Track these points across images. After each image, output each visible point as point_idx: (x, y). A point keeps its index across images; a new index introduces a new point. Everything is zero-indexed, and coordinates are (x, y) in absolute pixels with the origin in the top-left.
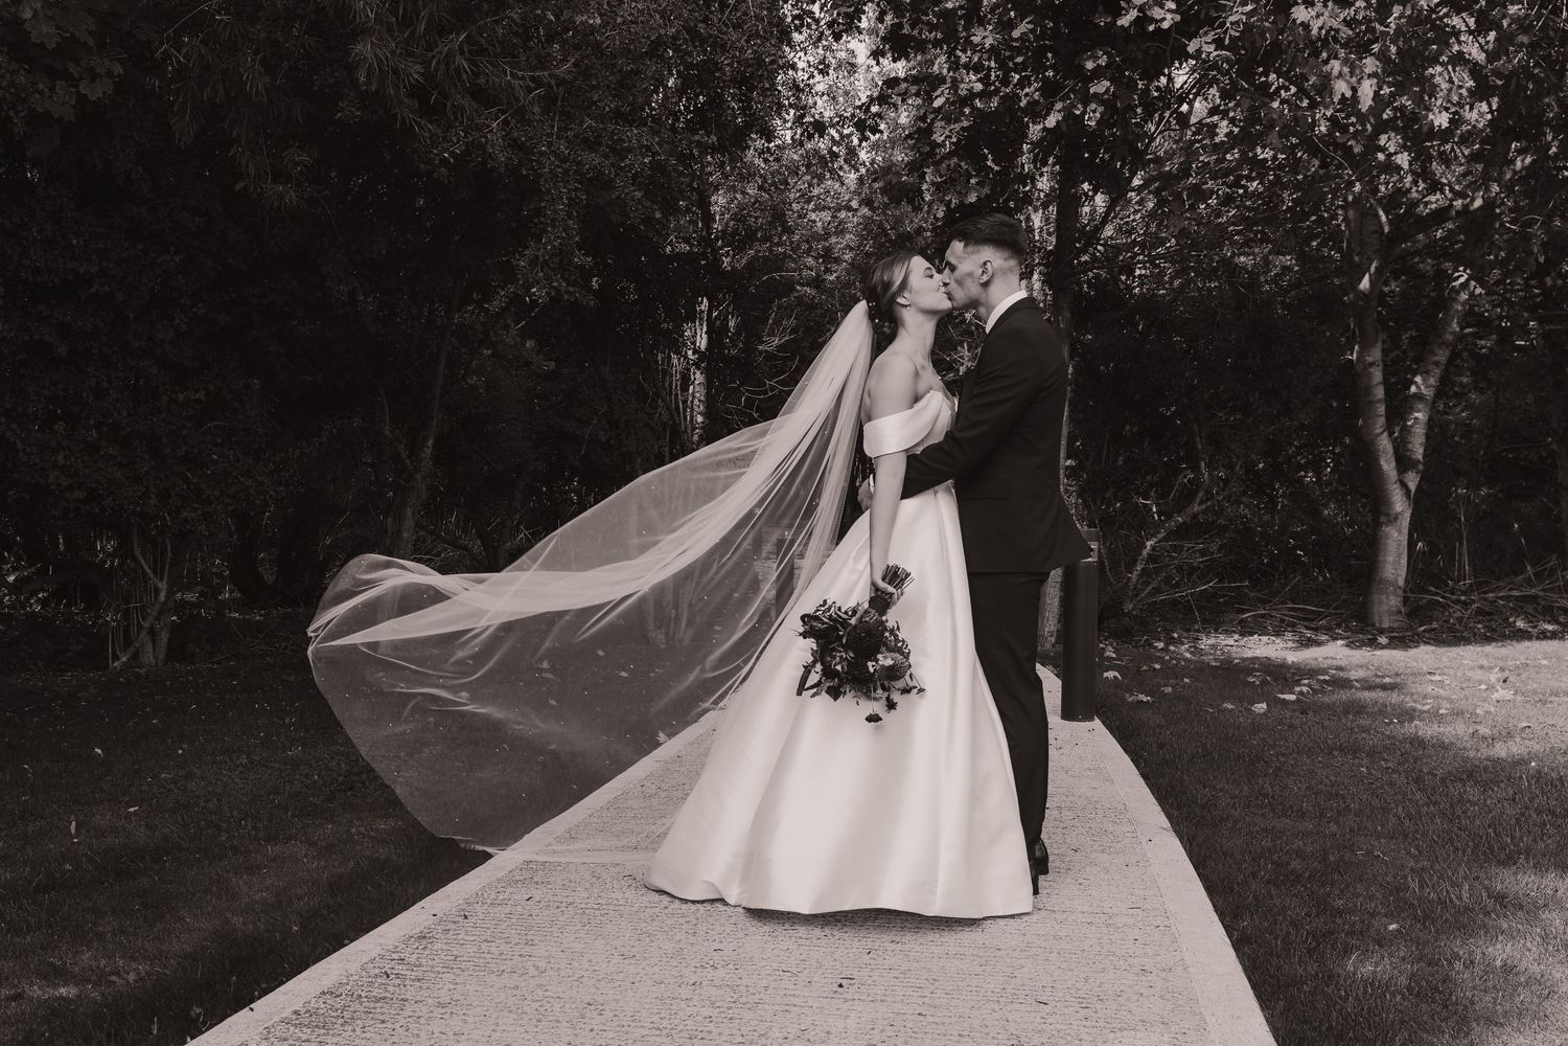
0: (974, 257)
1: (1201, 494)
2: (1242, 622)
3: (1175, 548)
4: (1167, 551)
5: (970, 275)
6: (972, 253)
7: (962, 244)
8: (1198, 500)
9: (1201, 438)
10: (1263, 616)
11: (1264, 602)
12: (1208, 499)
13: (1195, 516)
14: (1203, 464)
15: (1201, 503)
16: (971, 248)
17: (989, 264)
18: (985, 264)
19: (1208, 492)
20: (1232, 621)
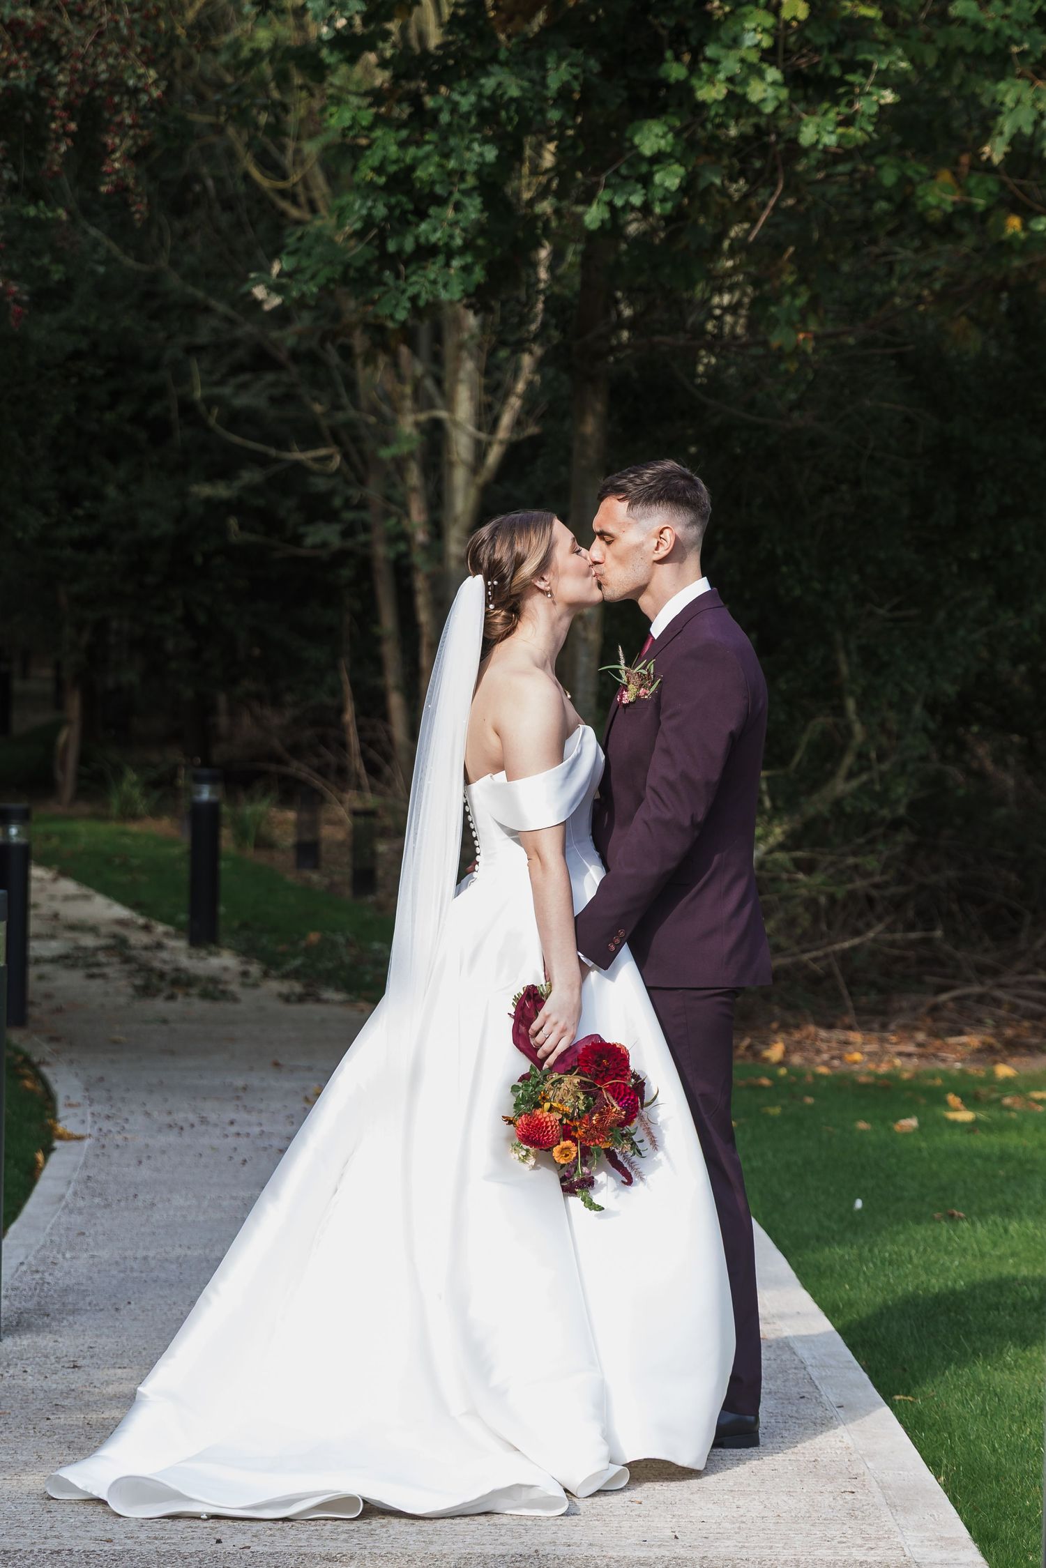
0: (644, 523)
1: (848, 760)
2: (935, 1010)
3: (800, 865)
4: (787, 871)
5: (638, 547)
6: (642, 517)
7: (626, 503)
8: (843, 771)
9: (848, 654)
10: (981, 999)
11: (983, 971)
12: (862, 770)
13: (838, 803)
14: (851, 704)
15: (851, 775)
16: (638, 510)
17: (667, 532)
18: (661, 532)
19: (861, 756)
20: (914, 1009)
